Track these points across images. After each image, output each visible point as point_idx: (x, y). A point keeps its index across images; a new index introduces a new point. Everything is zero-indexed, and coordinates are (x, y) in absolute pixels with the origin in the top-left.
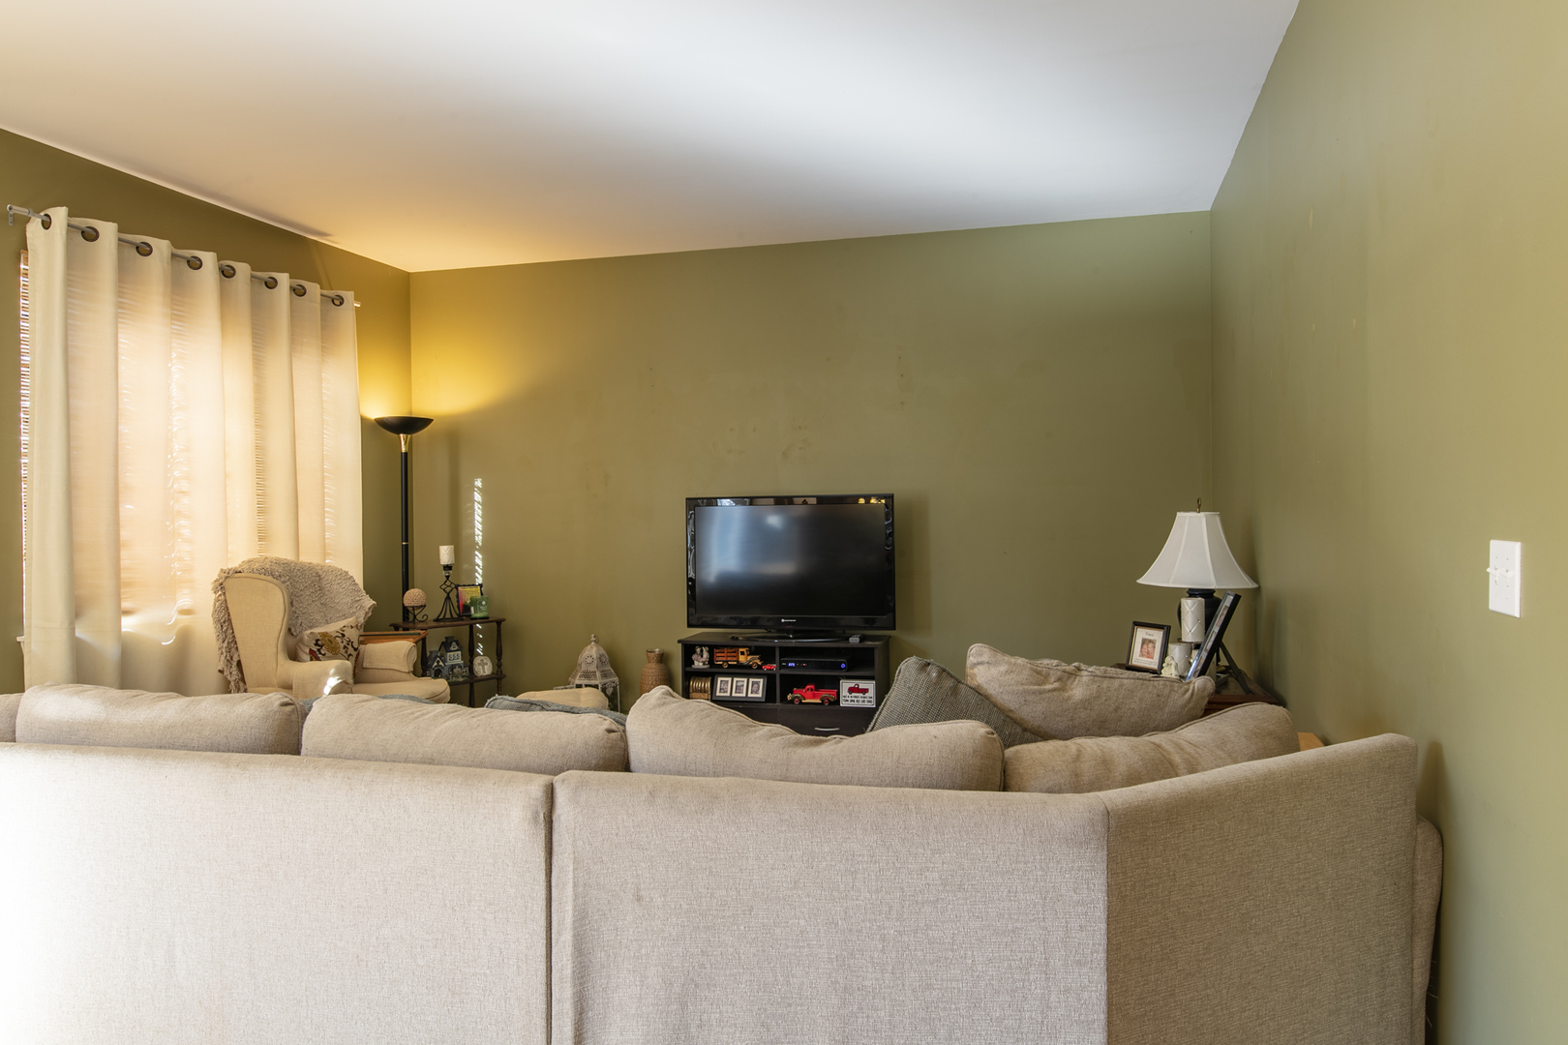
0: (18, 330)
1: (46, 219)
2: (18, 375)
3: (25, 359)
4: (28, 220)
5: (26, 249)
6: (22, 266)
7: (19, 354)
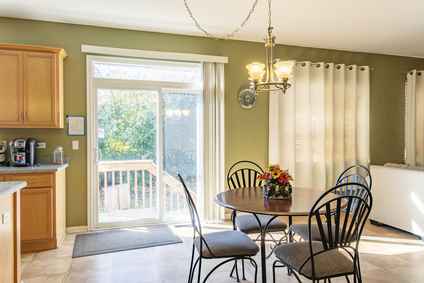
0: (405, 97)
1: (411, 73)
2: (405, 106)
3: (406, 102)
4: (407, 74)
5: (407, 79)
6: (406, 83)
7: (405, 101)
